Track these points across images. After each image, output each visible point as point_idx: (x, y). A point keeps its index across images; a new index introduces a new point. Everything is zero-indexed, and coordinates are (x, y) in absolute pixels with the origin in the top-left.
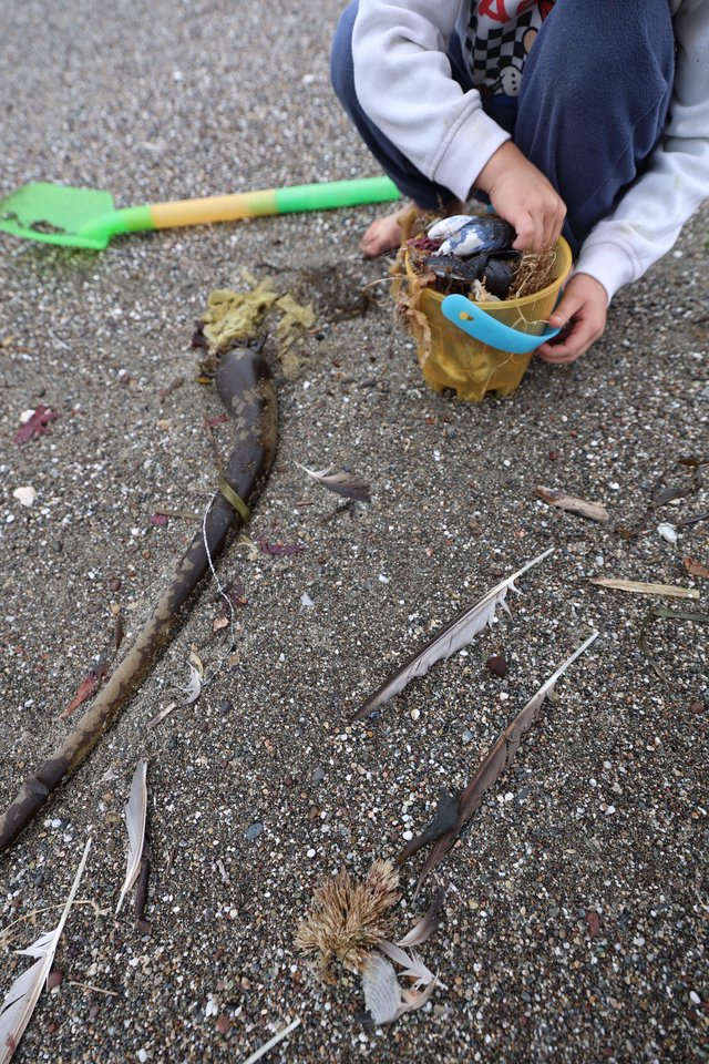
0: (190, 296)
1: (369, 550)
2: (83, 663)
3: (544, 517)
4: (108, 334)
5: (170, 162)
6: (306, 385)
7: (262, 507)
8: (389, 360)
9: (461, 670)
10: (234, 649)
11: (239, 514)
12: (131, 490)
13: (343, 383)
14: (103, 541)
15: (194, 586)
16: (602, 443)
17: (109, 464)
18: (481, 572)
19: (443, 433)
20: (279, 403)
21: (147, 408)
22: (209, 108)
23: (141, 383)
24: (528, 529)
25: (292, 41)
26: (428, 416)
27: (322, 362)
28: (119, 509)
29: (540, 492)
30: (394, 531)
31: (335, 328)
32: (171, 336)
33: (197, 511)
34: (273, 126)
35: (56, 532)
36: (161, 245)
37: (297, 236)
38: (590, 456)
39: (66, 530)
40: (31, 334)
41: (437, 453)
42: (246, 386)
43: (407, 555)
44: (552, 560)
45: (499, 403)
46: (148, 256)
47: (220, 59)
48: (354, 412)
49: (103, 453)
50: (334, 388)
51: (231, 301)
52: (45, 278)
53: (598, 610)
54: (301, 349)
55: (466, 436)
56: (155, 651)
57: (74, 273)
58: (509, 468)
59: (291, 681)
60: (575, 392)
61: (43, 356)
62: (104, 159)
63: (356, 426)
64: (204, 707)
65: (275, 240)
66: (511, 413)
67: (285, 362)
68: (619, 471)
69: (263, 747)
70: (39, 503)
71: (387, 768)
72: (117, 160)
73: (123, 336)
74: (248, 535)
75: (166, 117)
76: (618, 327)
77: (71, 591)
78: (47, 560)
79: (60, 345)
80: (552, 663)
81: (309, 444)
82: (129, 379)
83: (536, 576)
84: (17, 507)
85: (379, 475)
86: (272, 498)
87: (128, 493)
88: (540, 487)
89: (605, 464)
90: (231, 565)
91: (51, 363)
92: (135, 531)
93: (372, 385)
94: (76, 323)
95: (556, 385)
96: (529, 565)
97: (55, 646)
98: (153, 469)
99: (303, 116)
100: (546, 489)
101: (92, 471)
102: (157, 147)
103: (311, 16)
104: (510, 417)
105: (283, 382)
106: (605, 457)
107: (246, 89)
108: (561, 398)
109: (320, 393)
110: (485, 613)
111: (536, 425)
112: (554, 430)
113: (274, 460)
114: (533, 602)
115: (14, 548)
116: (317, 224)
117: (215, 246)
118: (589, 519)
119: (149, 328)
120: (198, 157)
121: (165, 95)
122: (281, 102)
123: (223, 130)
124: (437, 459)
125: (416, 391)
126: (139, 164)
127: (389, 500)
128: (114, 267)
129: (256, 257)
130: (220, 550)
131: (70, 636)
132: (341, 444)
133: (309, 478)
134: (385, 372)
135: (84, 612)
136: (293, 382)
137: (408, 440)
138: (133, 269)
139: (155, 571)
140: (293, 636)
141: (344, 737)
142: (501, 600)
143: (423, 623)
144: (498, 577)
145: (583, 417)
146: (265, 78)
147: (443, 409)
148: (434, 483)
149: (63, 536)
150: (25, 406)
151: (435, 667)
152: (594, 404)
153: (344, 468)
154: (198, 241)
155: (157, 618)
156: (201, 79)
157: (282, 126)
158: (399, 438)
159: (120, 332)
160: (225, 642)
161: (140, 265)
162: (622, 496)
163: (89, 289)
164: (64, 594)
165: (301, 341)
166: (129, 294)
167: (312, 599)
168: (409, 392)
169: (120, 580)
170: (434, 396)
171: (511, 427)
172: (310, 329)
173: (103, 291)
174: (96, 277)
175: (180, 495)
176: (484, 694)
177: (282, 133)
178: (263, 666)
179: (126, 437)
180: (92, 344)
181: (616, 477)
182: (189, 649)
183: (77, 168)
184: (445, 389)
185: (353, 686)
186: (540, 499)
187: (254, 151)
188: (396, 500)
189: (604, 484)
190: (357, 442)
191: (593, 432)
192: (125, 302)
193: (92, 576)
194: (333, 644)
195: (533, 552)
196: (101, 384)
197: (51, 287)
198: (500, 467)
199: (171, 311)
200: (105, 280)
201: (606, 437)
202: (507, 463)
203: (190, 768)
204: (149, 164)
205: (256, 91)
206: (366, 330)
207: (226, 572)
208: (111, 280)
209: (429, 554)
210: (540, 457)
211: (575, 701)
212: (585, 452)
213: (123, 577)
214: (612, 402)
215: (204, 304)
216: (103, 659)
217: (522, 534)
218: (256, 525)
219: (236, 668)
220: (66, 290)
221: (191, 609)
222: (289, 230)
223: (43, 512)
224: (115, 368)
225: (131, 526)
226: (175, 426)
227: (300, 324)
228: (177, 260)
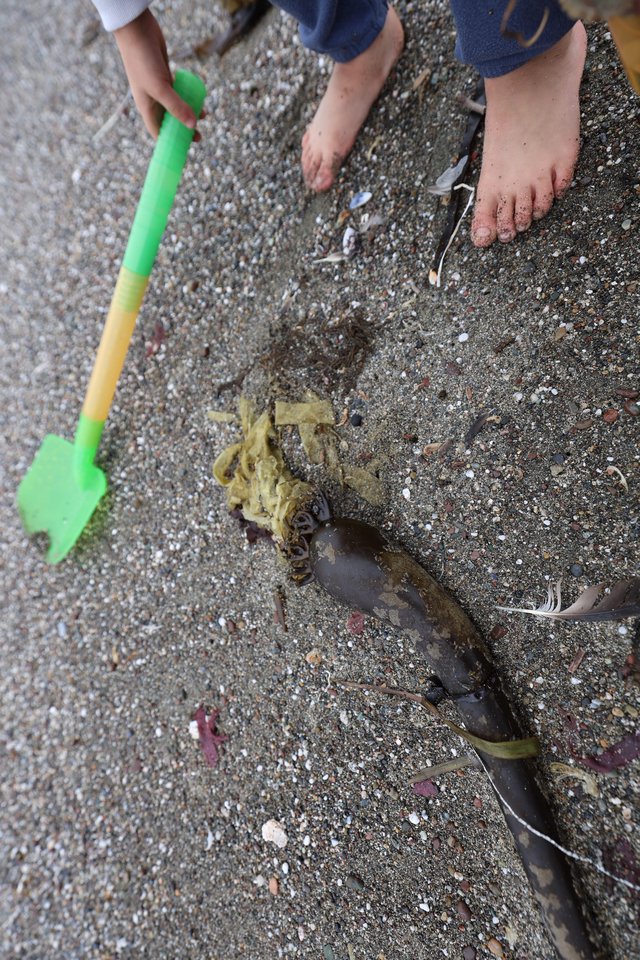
0: (194, 482)
4: (173, 585)
5: (63, 367)
6: (406, 493)
12: (361, 765)
13: (442, 456)
14: (392, 848)
17: (310, 742)
21: (280, 647)
22: (43, 288)
23: (248, 621)
25: (37, 162)
26: (598, 410)
27: (393, 451)
28: (372, 796)
31: (359, 393)
32: (224, 543)
34: (94, 247)
35: (338, 861)
36: (127, 452)
37: (216, 327)
40: (123, 634)
46: (129, 473)
47: (13, 241)
48: (497, 484)
49: (291, 731)
51: (236, 458)
52: (85, 567)
54: (356, 452)
57: (98, 543)
61: (149, 650)
62: (26, 413)
65: (203, 352)
67: (355, 484)
70: (291, 831)
72: (33, 405)
73: (185, 577)
74: (553, 758)
75: (27, 331)
79: (151, 629)
82: (234, 624)
84: (279, 850)
86: (524, 680)
87: (360, 769)
91: (161, 654)
92: (414, 819)
98: (353, 719)
99: (105, 211)
103: (28, 126)
105: (379, 512)
107: (49, 241)
109: (432, 492)
115: (319, 903)
116: (219, 295)
117: (164, 409)
119: (197, 550)
120: (74, 339)
121: (10, 313)
122: (79, 220)
123: (69, 295)
126: (47, 392)
128: (116, 509)
129: (205, 385)
132: (529, 540)
136: (389, 501)
138: (131, 497)
146: (51, 215)
147: (605, 381)
149: (349, 863)
150: (183, 718)
153: (570, 574)
154: (148, 419)
156: (18, 271)
157: (100, 239)
159: (179, 575)
161: (131, 489)
163: (120, 548)
166: (151, 527)
168: (533, 398)
172: (337, 421)
173: (131, 542)
174: (114, 532)
175: (415, 739)
177: (106, 246)
179: (294, 697)
180: (171, 607)
183: (18, 441)
187: (104, 286)
190: (547, 523)
192: (156, 538)
196: (218, 648)
197: (96, 571)
199: (196, 515)
200: (123, 529)
204: (53, 384)
205: (55, 234)
208: (126, 525)
215: (215, 481)
220: (106, 565)
222: (202, 328)
223: (307, 841)
224: (213, 622)
225: (403, 814)
226: (325, 650)
227: (321, 425)
228: (151, 455)
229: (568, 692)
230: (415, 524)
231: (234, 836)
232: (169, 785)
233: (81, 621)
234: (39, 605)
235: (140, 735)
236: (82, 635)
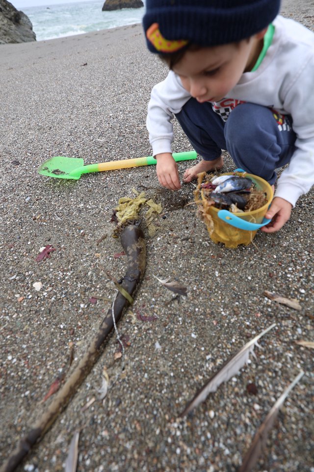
0: (111, 198)
1: (187, 320)
2: (54, 372)
3: (269, 306)
4: (78, 214)
6: (159, 239)
7: (139, 296)
8: (194, 228)
9: (233, 389)
10: (123, 369)
11: (128, 301)
12: (82, 286)
13: (174, 238)
14: (68, 309)
15: (107, 336)
16: (294, 269)
17: (74, 273)
18: (241, 334)
19: (219, 263)
20: (147, 247)
21: (91, 248)
23: (89, 236)
24: (262, 312)
26: (212, 254)
27: (165, 229)
28: (76, 294)
29: (266, 294)
30: (199, 311)
31: (171, 214)
32: (103, 216)
33: (110, 297)
35: (48, 304)
36: (101, 178)
38: (289, 275)
39: (53, 303)
40: (47, 214)
41: (217, 272)
42: (133, 243)
43: (205, 324)
44: (275, 329)
45: (244, 248)
46: (96, 182)
48: (179, 252)
49: (71, 268)
50: (170, 241)
51: (128, 202)
52: (55, 191)
53: (302, 359)
54: (157, 223)
55: (230, 264)
56: (87, 369)
57: (67, 189)
58: (251, 281)
59: (150, 389)
60: (278, 244)
61: (51, 223)
63: (180, 258)
64: (108, 401)
65: (146, 176)
66: (250, 253)
67: (149, 229)
68: (304, 283)
69: (135, 428)
70: (43, 289)
71: (198, 447)
72: (87, 146)
73: (83, 215)
74: (132, 310)
75: (106, 130)
76: (295, 213)
77: (52, 334)
78: (43, 318)
79: (59, 219)
80: (280, 388)
81: (159, 267)
82: (84, 235)
83: (268, 338)
84: (34, 291)
85: (191, 283)
86: (143, 292)
87: (81, 287)
88: (266, 291)
89: (296, 280)
90: (124, 325)
91: (54, 226)
92: (82, 306)
93: (187, 239)
94: (66, 209)
95: (269, 240)
96: (264, 332)
97: (42, 361)
98: (92, 275)
100: (269, 293)
101: (66, 275)
102: (102, 140)
104: (249, 255)
105: (149, 238)
106: (296, 276)
107: (136, 119)
108: (272, 246)
109: (164, 243)
110: (244, 357)
111: (262, 259)
112: (270, 262)
113: (144, 274)
114: (267, 352)
115: (30, 311)
117: (122, 178)
118: (291, 308)
119: (94, 212)
121: (106, 122)
123: (127, 134)
124: (217, 275)
125: (206, 242)
126: (95, 147)
127: (196, 296)
128: (82, 187)
129: (138, 183)
130: (119, 318)
131: (49, 357)
132: (174, 267)
133: (159, 283)
134: (193, 233)
135: (57, 344)
136: (153, 238)
137: (203, 266)
138: (90, 188)
139: (90, 326)
140: (151, 364)
141: (176, 425)
142: (251, 350)
143: (214, 361)
144: (249, 338)
145: (284, 256)
147: (219, 251)
148: (216, 287)
149: (51, 306)
150: (42, 245)
151: (221, 387)
152: (288, 249)
153: (175, 279)
154: (116, 176)
155: (90, 352)
156: (120, 116)
158: (199, 265)
159: (82, 213)
160: (120, 365)
161: (92, 186)
162: (306, 296)
163: (72, 195)
164: (49, 336)
165: (156, 219)
166: (87, 198)
167: (160, 344)
168: (203, 243)
169: (74, 330)
170: (214, 245)
171: (250, 260)
172: (160, 214)
174: (75, 191)
175: (103, 289)
176: (246, 405)
178: (137, 379)
179: (82, 260)
180: (71, 219)
181: (303, 287)
182: (103, 368)
184: (219, 242)
185: (180, 394)
186: (266, 297)
187: (139, 141)
188: (199, 295)
189: (297, 290)
190: (181, 266)
191: (289, 263)
192: (85, 201)
193: (62, 326)
194: (170, 370)
195: (265, 324)
196: (73, 236)
198: (246, 280)
199: (103, 205)
200: (78, 192)
201: (295, 266)
202: (250, 278)
203: (99, 438)
204: (99, 147)
205: (140, 120)
206: (184, 214)
207: (121, 329)
208: (80, 192)
209: (215, 324)
210: (265, 275)
211: (295, 414)
212: (286, 273)
213: (75, 328)
214: (297, 249)
215: (117, 202)
216: (63, 371)
217: (259, 315)
218: (135, 305)
219: (124, 380)
220: (63, 196)
221: (105, 347)
222: (152, 172)
223: (44, 294)
224: (79, 229)
225: (81, 303)
226: (102, 256)
227: (156, 212)
228: (107, 184)
229: (149, 301)
230: (154, 246)
231: (23, 281)
232: (16, 257)
233: (38, 202)
234: (27, 188)
235: (21, 240)
236: (33, 205)
